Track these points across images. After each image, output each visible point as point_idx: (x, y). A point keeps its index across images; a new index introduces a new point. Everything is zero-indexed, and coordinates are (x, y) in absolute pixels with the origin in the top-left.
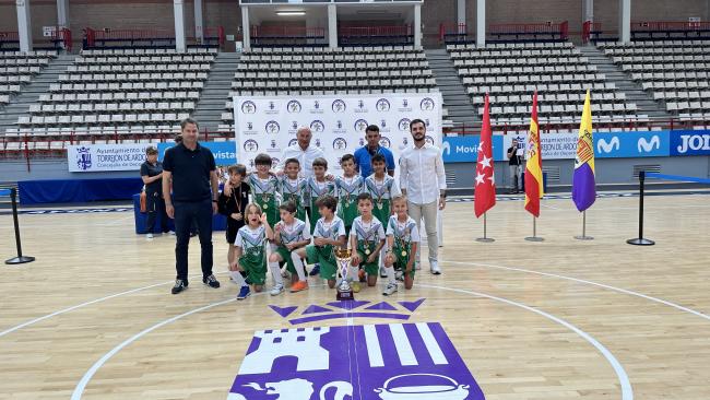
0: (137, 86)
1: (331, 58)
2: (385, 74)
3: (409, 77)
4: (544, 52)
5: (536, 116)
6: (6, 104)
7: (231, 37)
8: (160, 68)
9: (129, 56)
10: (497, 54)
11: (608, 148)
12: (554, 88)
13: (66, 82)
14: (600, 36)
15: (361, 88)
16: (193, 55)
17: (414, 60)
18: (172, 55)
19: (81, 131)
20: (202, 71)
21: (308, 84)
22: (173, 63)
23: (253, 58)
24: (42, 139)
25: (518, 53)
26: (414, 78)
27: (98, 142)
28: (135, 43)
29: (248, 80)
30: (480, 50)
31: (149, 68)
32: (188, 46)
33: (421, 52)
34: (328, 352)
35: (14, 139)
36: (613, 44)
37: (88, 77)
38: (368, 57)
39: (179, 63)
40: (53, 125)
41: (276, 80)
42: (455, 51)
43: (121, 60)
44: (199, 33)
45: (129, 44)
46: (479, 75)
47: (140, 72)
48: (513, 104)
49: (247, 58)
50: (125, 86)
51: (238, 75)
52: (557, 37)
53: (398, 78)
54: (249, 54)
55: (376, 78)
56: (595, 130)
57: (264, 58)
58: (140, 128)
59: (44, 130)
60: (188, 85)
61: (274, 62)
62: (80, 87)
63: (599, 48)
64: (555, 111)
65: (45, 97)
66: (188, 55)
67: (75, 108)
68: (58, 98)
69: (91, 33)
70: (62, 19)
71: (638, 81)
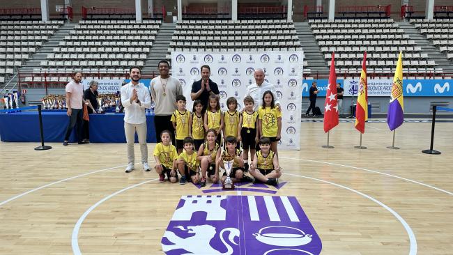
0: (112, 43)
1: (232, 27)
2: (267, 38)
3: (283, 40)
4: (374, 26)
5: (365, 67)
6: (33, 53)
7: (169, 14)
8: (126, 32)
9: (107, 25)
10: (342, 26)
11: (414, 90)
12: (379, 49)
13: (69, 41)
14: (413, 15)
15: (252, 47)
16: (147, 25)
17: (287, 29)
18: (133, 24)
20: (152, 35)
21: (218, 44)
22: (134, 29)
23: (184, 27)
24: (55, 75)
25: (356, 26)
26: (286, 41)
27: (87, 78)
28: (111, 17)
29: (180, 41)
30: (330, 24)
31: (119, 32)
32: (143, 19)
33: (292, 24)
34: (225, 211)
35: (38, 75)
36: (421, 20)
37: (83, 38)
38: (257, 27)
39: (137, 30)
40: (61, 67)
41: (197, 41)
42: (314, 23)
43: (102, 27)
44: (150, 11)
45: (107, 17)
46: (329, 40)
47: (114, 35)
48: (352, 59)
49: (180, 27)
50: (104, 43)
51: (174, 38)
52: (383, 15)
53: (275, 41)
54: (181, 24)
55: (261, 41)
56: (405, 78)
57: (190, 27)
58: (113, 70)
59: (56, 69)
60: (142, 43)
61: (196, 30)
62: (78, 44)
63: (411, 23)
64: (379, 64)
65: (56, 50)
66: (143, 24)
67: (74, 56)
68: (64, 50)
69: (85, 10)
70: (67, 0)
71: (437, 46)
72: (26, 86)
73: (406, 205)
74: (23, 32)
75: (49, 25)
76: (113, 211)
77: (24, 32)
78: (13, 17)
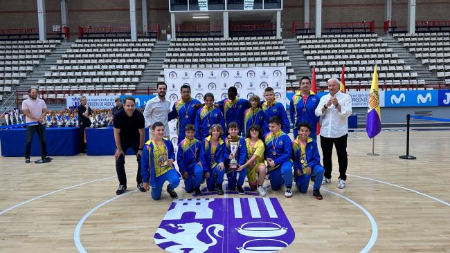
0: (107, 61)
1: (225, 44)
2: (258, 54)
3: (273, 56)
4: (359, 40)
6: (30, 71)
8: (122, 50)
9: (103, 43)
10: (328, 41)
11: (398, 101)
12: (364, 62)
13: (66, 59)
14: (396, 30)
15: (243, 62)
16: (141, 43)
18: (129, 43)
19: (75, 88)
20: (146, 52)
21: (210, 60)
22: (129, 47)
23: (177, 44)
24: (52, 92)
25: (342, 41)
26: (276, 56)
27: (84, 94)
28: (107, 35)
29: (174, 58)
30: (318, 39)
31: (115, 50)
32: (138, 37)
33: (281, 40)
34: (212, 210)
36: (403, 35)
37: (79, 56)
38: (248, 43)
39: (132, 48)
40: (58, 84)
41: (191, 58)
42: (302, 39)
43: (98, 45)
44: (145, 29)
45: (103, 36)
46: (316, 55)
47: (110, 53)
48: (338, 73)
49: (174, 45)
50: (100, 61)
51: (168, 55)
52: (368, 30)
53: (265, 56)
54: (175, 42)
55: (252, 56)
56: (389, 89)
57: (184, 44)
58: (109, 86)
59: (53, 87)
60: (138, 61)
61: (190, 47)
62: (75, 62)
63: (395, 38)
64: (364, 77)
65: (53, 68)
66: (138, 42)
67: (71, 74)
68: (61, 68)
69: (81, 29)
70: (64, 21)
71: (419, 59)
74: (20, 52)
75: (46, 44)
76: (110, 214)
77: (22, 52)
78: (11, 37)
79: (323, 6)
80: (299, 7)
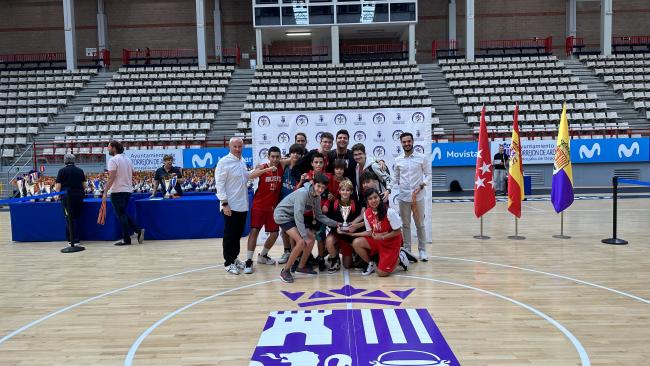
0: (165, 99)
1: (333, 73)
2: (382, 86)
3: (404, 89)
4: (530, 66)
6: (55, 115)
7: (245, 56)
8: (185, 83)
9: (158, 73)
10: (485, 67)
11: (589, 154)
12: (538, 98)
13: (105, 96)
14: (583, 50)
15: (360, 99)
16: (213, 72)
17: (409, 74)
18: (195, 72)
20: (221, 86)
21: (313, 96)
22: (196, 79)
23: (266, 74)
24: (85, 145)
25: (505, 66)
26: (409, 90)
27: (131, 148)
28: (164, 62)
29: (261, 93)
30: (469, 64)
31: (175, 83)
32: (209, 64)
33: (415, 66)
34: (330, 331)
35: (61, 145)
36: (595, 57)
37: (124, 92)
38: (367, 72)
39: (201, 79)
40: (94, 133)
41: (285, 93)
42: (446, 65)
43: (152, 76)
44: (218, 52)
45: (158, 62)
46: (468, 87)
47: (168, 87)
48: (501, 113)
49: (260, 74)
50: (155, 99)
51: (252, 89)
52: (542, 51)
53: (394, 90)
54: (262, 71)
55: (373, 91)
56: (575, 137)
57: (275, 74)
58: (168, 135)
59: (86, 137)
60: (209, 98)
61: (283, 77)
62: (117, 100)
63: (582, 61)
64: (539, 119)
65: (87, 109)
66: (209, 72)
67: (112, 118)
68: (98, 109)
69: (127, 53)
70: (102, 41)
71: (619, 92)
72: (44, 162)
73: (579, 317)
74: (40, 86)
75: (75, 75)
76: (176, 336)
77: (42, 86)
78: (26, 66)
79: (476, 16)
80: (442, 17)
